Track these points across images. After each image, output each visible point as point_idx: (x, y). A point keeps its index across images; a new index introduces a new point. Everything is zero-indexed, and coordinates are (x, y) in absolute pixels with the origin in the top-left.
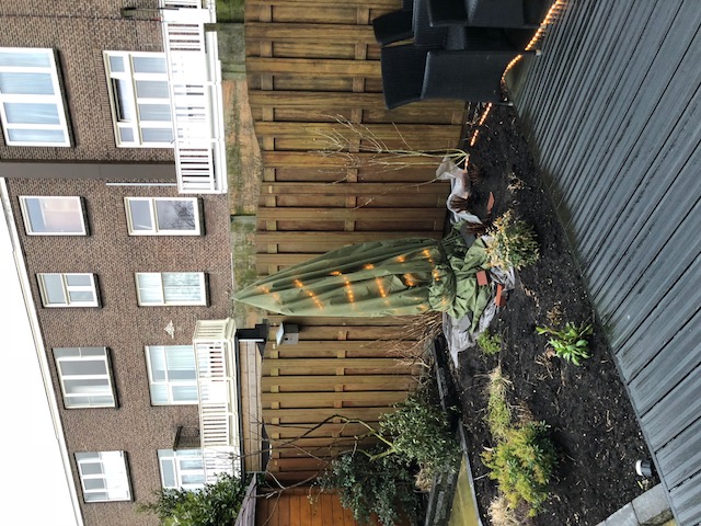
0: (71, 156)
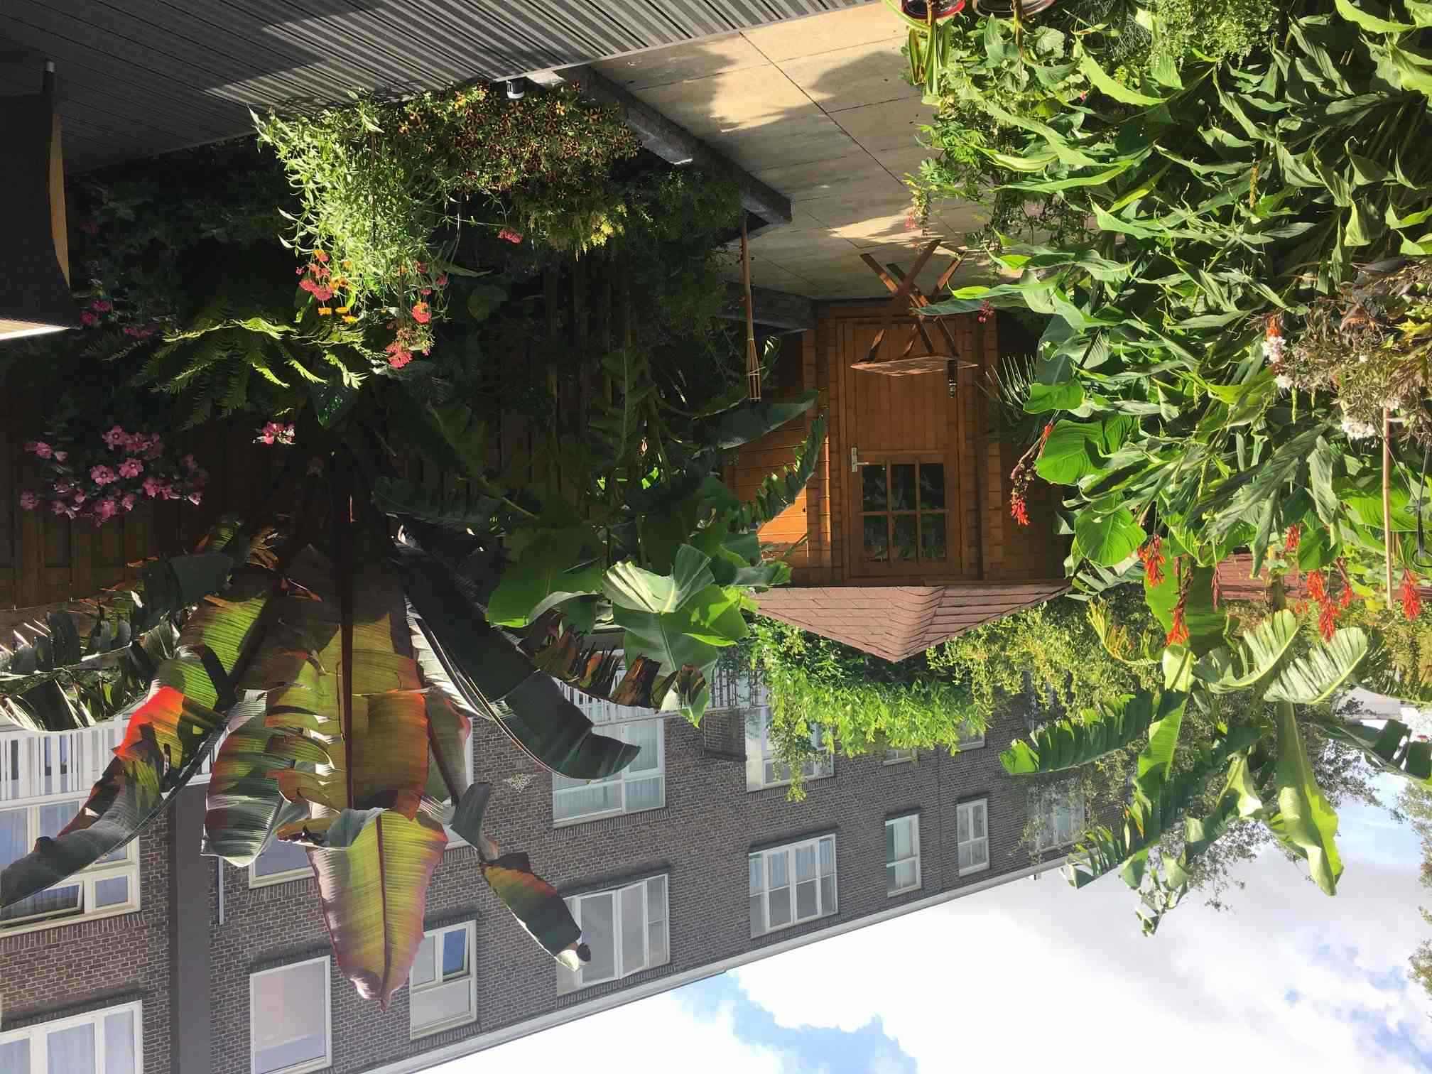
0: (163, 997)
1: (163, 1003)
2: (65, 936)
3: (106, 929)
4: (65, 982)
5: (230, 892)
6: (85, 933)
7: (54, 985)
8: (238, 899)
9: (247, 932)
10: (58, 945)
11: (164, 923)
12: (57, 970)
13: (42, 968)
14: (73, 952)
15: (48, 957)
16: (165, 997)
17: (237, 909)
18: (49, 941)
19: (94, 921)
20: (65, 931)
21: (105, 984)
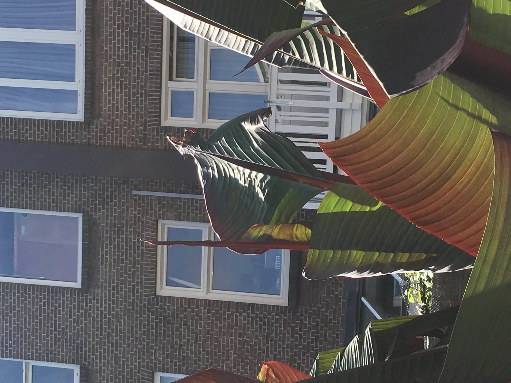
0: (82, 138)
1: (77, 139)
2: (153, 63)
3: (151, 95)
4: (114, 60)
5: (159, 203)
6: (152, 79)
7: (114, 51)
8: (151, 209)
9: (120, 213)
10: (146, 56)
11: (145, 145)
12: (126, 55)
13: (130, 43)
14: (138, 68)
15: (139, 48)
16: (81, 140)
17: (143, 207)
18: (151, 50)
19: (160, 87)
20: (157, 63)
21: (105, 92)
